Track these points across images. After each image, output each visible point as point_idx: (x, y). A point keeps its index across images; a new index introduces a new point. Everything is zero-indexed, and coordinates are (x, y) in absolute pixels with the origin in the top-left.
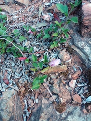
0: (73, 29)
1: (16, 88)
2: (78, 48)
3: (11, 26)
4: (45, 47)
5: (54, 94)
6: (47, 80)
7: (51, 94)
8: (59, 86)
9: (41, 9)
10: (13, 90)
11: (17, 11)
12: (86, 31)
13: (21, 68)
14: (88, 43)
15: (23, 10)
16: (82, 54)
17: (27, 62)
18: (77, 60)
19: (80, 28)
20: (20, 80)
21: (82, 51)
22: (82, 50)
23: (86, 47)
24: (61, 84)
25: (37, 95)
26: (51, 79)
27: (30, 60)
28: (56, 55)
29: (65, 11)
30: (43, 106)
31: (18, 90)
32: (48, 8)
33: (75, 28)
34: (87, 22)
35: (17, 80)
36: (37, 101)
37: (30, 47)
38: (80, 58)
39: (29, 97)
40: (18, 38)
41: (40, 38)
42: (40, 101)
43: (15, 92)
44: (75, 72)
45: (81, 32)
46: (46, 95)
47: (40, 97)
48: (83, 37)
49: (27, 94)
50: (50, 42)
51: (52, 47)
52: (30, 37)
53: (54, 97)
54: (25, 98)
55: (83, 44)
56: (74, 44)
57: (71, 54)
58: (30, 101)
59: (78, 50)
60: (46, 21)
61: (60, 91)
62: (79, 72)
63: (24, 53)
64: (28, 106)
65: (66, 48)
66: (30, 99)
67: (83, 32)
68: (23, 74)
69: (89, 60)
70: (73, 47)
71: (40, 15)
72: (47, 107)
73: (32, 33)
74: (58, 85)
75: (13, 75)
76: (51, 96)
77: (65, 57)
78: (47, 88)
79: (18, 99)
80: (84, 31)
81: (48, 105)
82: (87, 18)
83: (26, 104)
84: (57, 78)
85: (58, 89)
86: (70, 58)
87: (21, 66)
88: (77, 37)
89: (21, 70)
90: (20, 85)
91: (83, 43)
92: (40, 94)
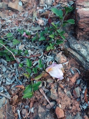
0: (67, 33)
1: (8, 96)
2: (75, 50)
5: (51, 100)
7: (48, 100)
8: (57, 91)
9: (35, 15)
10: (4, 98)
11: (10, 17)
12: (81, 34)
13: (13, 74)
14: (83, 45)
15: (16, 16)
16: (78, 56)
17: (20, 66)
18: (74, 63)
19: (75, 31)
20: (13, 86)
21: (78, 54)
22: (78, 52)
23: (82, 49)
24: (59, 89)
25: (31, 104)
26: (47, 84)
27: (24, 64)
28: (52, 57)
29: (60, 15)
30: (40, 115)
31: (10, 98)
32: (42, 14)
33: (69, 32)
34: (82, 24)
35: (9, 87)
36: (32, 110)
37: (24, 50)
38: (77, 60)
39: (23, 106)
40: (12, 41)
41: (34, 42)
42: (36, 110)
43: (7, 101)
44: (73, 75)
45: (76, 35)
46: (43, 102)
47: (35, 105)
48: (78, 40)
49: (20, 104)
50: (45, 45)
52: (24, 40)
53: (52, 104)
54: (18, 108)
55: (79, 46)
56: (70, 47)
57: (67, 57)
58: (24, 111)
59: (74, 53)
60: (41, 26)
61: (58, 96)
62: (77, 75)
64: (22, 116)
65: (61, 51)
66: (24, 108)
67: (78, 35)
68: (15, 80)
69: (86, 61)
70: (69, 50)
71: (34, 20)
72: (44, 116)
73: (27, 37)
74: (55, 90)
75: (4, 81)
76: (48, 103)
78: (44, 95)
79: (10, 109)
81: (45, 113)
82: (83, 20)
83: (19, 114)
84: (54, 82)
85: (56, 95)
86: (67, 61)
87: (14, 71)
88: (72, 40)
89: (14, 76)
90: (13, 93)
91: (79, 45)
92: (35, 102)
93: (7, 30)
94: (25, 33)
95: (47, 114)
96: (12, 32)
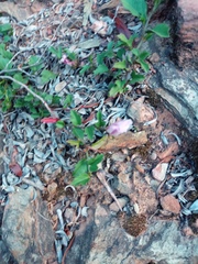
0: (158, 52)
1: (39, 184)
2: (172, 93)
3: (22, 49)
4: (99, 94)
5: (120, 195)
6: (105, 165)
7: (113, 195)
8: (131, 177)
9: (88, 10)
10: (31, 189)
11: (35, 15)
12: (188, 55)
13: (47, 142)
14: (192, 81)
15: (48, 13)
16: (179, 107)
17: (59, 126)
18: (170, 120)
19: (174, 48)
20: (47, 166)
21: (179, 101)
22: (179, 97)
23: (189, 91)
24: (136, 174)
25: (83, 199)
26: (112, 162)
27: (66, 123)
28: (123, 110)
29: (141, 11)
30: (97, 222)
31: (42, 188)
32: (104, 7)
33: (162, 49)
34: (189, 34)
35: (39, 168)
36: (83, 211)
37: (65, 95)
38: (176, 115)
39: (68, 203)
40: (39, 75)
41: (86, 74)
42: (90, 211)
43: (37, 194)
44: (165, 146)
45: (177, 59)
46: (104, 198)
47: (90, 203)
48: (181, 69)
49: (62, 198)
50: (108, 81)
51: (112, 93)
52: (66, 72)
53: (120, 202)
54: (58, 205)
55: (182, 83)
56: (161, 85)
57: (156, 107)
58: (70, 212)
59: (170, 99)
60: (100, 36)
61: (133, 189)
62: (173, 147)
63: (53, 108)
64: (65, 222)
65: (143, 94)
66: (70, 207)
67: (181, 58)
68: (51, 155)
69: (195, 118)
70: (160, 92)
71: (85, 23)
72: (105, 224)
73: (70, 64)
74: (128, 176)
75: (30, 157)
76: (113, 201)
77: (143, 114)
78: (106, 184)
79: (43, 208)
80: (184, 55)
81: (108, 219)
82: (190, 25)
83: (61, 218)
84: (126, 160)
85: (129, 185)
86: (154, 116)
87: (48, 136)
88: (167, 69)
89: (48, 146)
90: (47, 179)
91: (182, 81)
92: (89, 196)
93: (29, 48)
94: (65, 57)
95: (110, 221)
96: (40, 53)
